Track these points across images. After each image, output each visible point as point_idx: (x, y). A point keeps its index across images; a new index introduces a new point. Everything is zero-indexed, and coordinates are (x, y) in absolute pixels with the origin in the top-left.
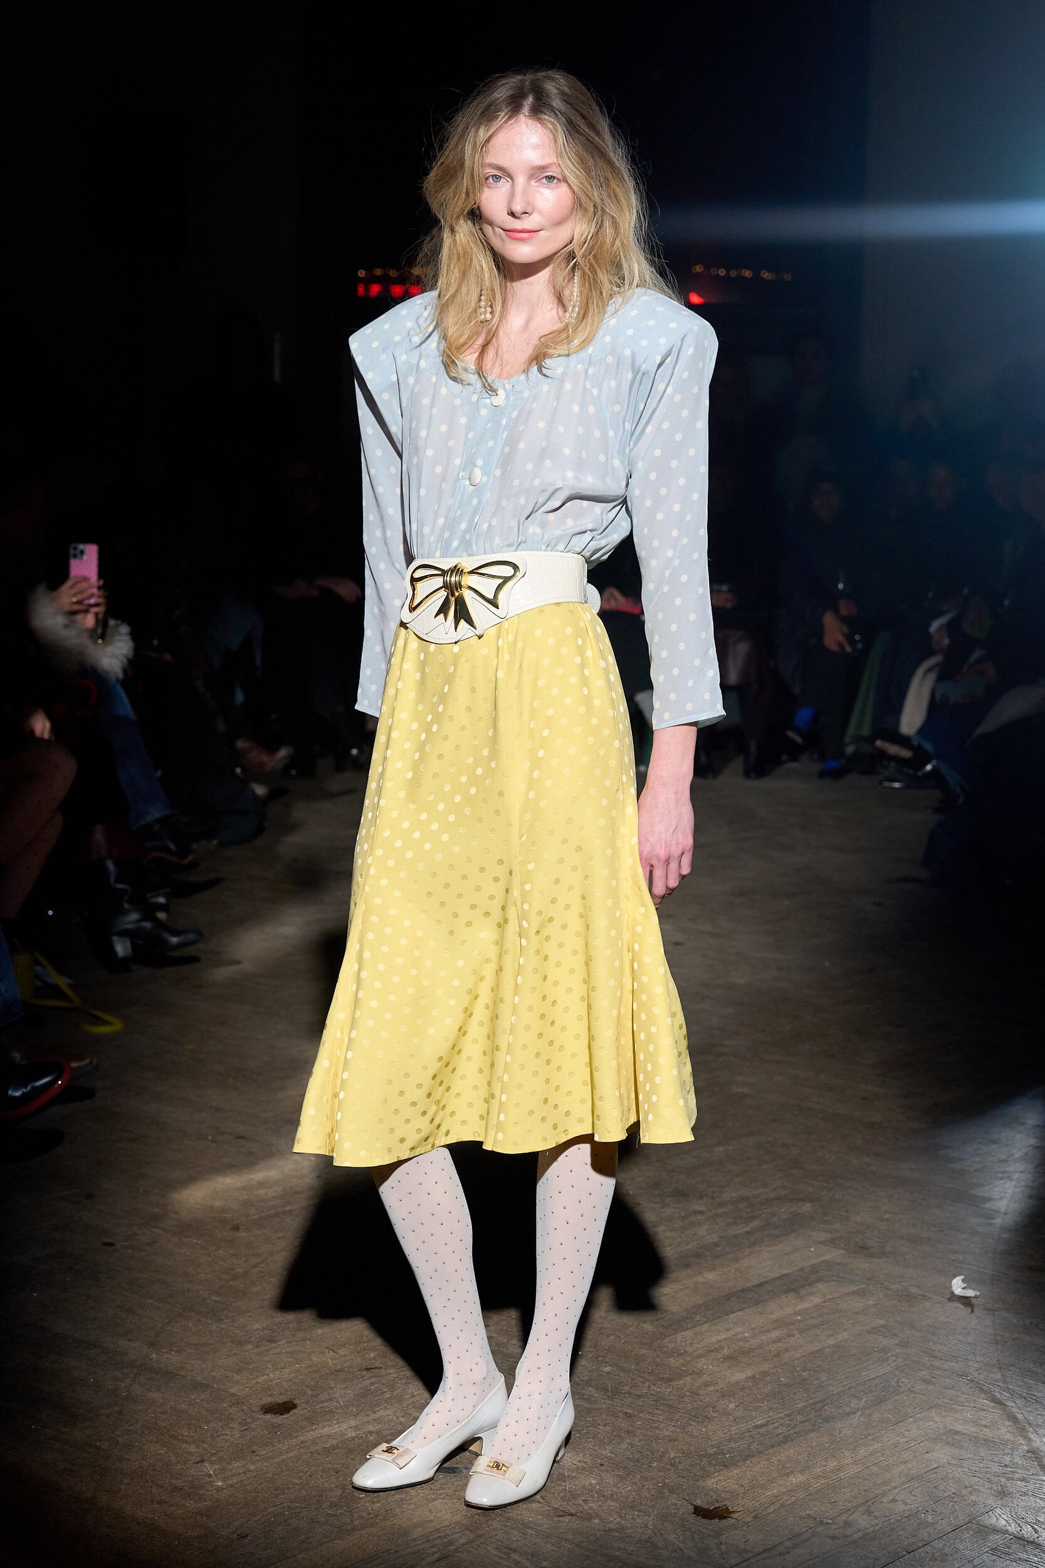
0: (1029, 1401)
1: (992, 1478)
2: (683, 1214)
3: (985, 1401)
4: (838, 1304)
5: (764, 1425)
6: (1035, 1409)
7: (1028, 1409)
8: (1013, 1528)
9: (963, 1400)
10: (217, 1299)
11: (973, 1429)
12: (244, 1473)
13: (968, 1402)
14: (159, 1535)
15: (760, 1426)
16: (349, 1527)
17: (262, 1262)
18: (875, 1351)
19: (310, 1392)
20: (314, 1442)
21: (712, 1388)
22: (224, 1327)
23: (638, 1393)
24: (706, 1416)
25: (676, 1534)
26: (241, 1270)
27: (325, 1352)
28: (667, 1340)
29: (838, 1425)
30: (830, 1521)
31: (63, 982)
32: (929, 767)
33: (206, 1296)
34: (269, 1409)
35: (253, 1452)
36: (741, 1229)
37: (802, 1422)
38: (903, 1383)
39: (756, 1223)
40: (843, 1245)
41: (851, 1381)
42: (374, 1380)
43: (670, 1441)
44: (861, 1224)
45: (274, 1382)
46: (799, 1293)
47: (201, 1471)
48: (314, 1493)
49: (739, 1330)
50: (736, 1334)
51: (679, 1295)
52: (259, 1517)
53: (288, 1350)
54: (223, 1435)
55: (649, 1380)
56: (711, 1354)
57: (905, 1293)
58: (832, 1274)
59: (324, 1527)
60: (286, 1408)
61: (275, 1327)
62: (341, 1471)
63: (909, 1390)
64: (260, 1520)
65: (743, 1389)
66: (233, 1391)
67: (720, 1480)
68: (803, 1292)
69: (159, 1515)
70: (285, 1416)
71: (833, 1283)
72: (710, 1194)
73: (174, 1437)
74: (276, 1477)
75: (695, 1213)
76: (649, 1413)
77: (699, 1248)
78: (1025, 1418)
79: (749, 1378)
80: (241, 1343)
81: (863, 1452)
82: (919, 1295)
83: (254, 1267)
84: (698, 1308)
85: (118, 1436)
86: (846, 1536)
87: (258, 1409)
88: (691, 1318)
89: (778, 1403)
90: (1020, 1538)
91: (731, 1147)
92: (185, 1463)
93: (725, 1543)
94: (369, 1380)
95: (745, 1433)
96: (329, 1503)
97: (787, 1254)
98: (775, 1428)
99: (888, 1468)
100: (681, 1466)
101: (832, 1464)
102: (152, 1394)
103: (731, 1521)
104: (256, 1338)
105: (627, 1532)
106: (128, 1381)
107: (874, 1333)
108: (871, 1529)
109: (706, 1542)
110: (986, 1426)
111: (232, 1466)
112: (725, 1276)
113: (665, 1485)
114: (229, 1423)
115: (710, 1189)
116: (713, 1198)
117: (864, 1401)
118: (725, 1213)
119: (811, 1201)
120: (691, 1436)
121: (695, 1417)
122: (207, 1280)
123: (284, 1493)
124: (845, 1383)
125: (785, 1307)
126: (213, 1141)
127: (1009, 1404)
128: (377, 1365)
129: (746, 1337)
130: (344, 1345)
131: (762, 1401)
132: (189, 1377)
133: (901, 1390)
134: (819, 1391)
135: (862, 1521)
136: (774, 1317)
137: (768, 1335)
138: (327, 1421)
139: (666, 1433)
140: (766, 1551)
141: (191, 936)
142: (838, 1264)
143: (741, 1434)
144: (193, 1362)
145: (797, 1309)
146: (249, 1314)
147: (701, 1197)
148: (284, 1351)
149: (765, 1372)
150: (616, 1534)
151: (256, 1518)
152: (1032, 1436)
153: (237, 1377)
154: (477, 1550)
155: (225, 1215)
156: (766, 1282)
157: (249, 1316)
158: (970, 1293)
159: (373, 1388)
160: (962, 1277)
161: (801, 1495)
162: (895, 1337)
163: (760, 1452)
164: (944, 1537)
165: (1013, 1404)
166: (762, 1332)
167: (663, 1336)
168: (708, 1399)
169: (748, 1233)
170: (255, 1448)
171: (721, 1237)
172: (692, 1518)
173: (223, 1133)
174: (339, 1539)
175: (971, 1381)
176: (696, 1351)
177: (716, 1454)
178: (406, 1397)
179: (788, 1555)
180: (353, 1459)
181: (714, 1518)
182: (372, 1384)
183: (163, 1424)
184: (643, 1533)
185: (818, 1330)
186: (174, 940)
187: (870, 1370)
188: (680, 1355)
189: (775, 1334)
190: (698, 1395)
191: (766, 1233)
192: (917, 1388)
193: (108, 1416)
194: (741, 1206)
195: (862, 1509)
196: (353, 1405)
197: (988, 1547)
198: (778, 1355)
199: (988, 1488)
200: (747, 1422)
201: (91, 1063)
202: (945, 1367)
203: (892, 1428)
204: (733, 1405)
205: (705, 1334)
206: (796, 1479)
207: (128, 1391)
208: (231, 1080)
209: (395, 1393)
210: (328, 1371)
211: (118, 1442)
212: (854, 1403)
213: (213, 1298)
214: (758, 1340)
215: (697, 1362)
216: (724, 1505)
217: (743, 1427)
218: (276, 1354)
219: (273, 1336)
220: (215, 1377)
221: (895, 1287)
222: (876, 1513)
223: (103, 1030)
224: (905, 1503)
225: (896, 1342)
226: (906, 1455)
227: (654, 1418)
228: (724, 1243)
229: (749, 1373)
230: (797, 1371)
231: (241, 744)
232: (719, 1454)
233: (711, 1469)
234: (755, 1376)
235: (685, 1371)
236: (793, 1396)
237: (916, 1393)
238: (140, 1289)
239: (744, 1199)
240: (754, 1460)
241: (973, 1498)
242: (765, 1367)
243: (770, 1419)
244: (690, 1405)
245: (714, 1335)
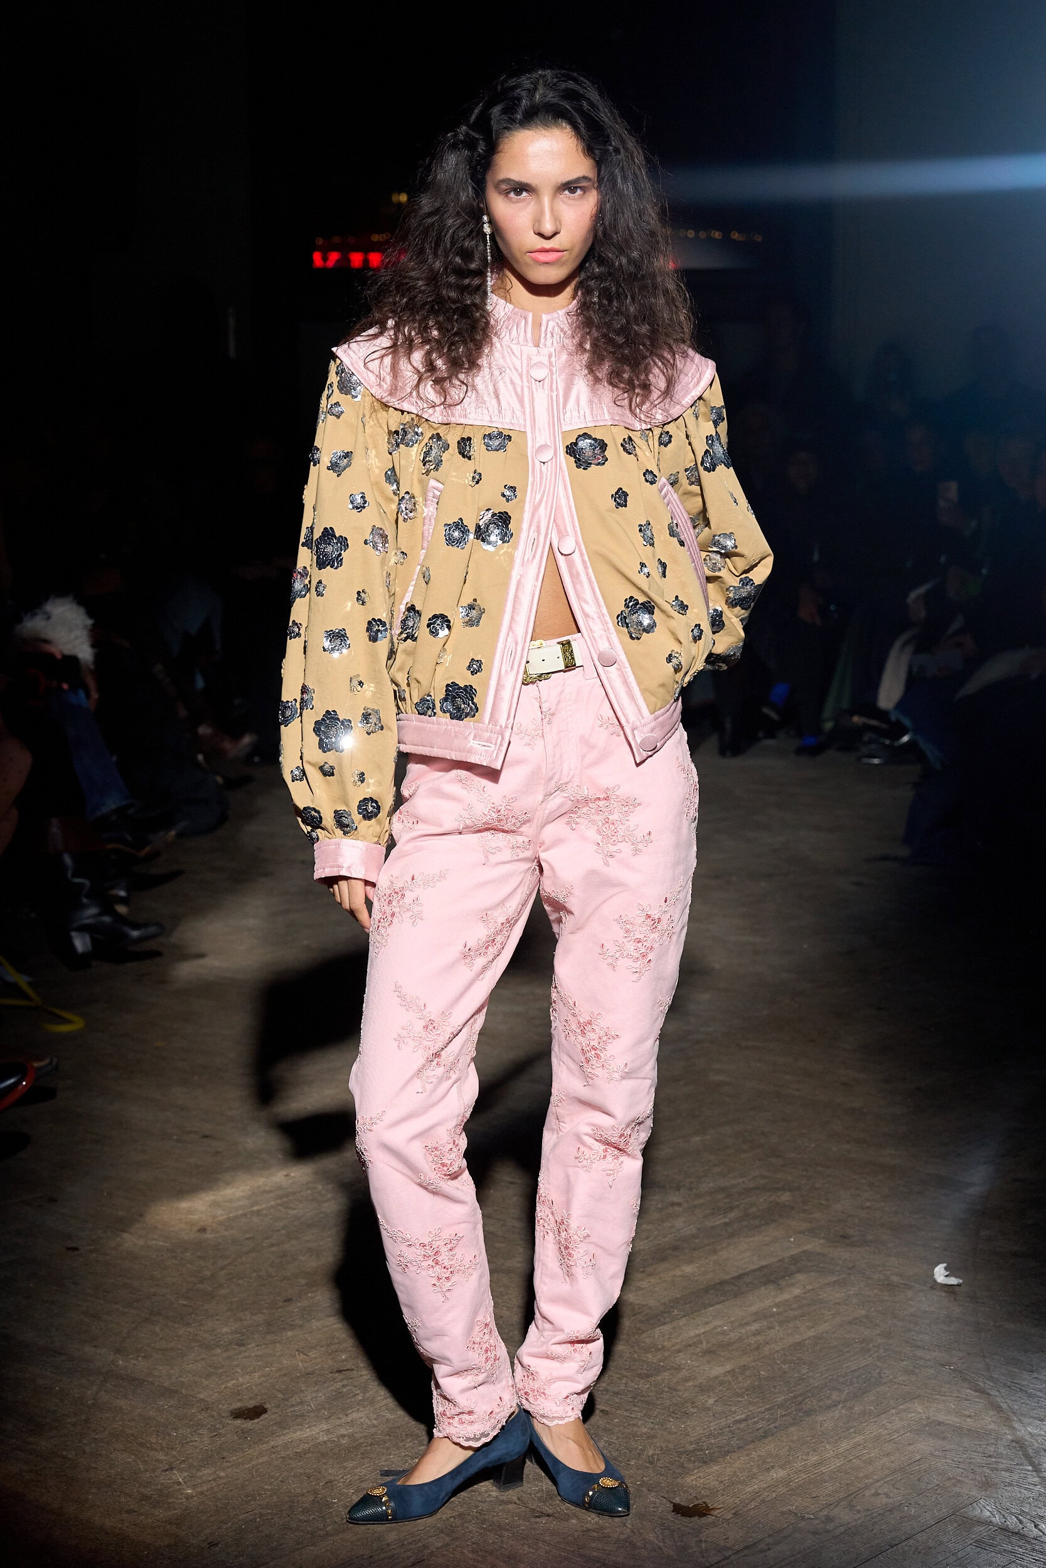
0: (1014, 1390)
1: (977, 1469)
2: (660, 1206)
3: (969, 1391)
4: (818, 1295)
5: (745, 1420)
6: (1020, 1397)
7: (1012, 1398)
8: (997, 1519)
9: (946, 1390)
10: (185, 1303)
11: (958, 1420)
12: (214, 1480)
13: (951, 1392)
14: (128, 1544)
15: (740, 1421)
16: (322, 1533)
17: (229, 1264)
18: (856, 1342)
19: (280, 1396)
20: (286, 1446)
21: (690, 1384)
22: (192, 1331)
23: (616, 1390)
24: (685, 1412)
25: (655, 1533)
26: (208, 1273)
27: (295, 1355)
28: (644, 1335)
29: (820, 1418)
30: (812, 1517)
31: (22, 980)
32: (905, 739)
33: (173, 1300)
34: (239, 1414)
35: (223, 1458)
36: (720, 1221)
37: (783, 1416)
38: (884, 1374)
39: (733, 1215)
40: (823, 1234)
41: (833, 1373)
42: (345, 1382)
43: (648, 1438)
44: (842, 1212)
45: (244, 1386)
46: (778, 1285)
47: (169, 1479)
48: (287, 1499)
49: (718, 1323)
50: (715, 1328)
51: (657, 1289)
52: (229, 1524)
53: (257, 1353)
54: (192, 1441)
55: (626, 1377)
56: (690, 1348)
57: (886, 1282)
58: (812, 1264)
59: (297, 1533)
60: (256, 1412)
61: (244, 1330)
62: (313, 1475)
63: (891, 1381)
64: (231, 1527)
65: (721, 1383)
66: (201, 1396)
67: (700, 1477)
68: (783, 1283)
69: (128, 1525)
70: (256, 1421)
71: (813, 1273)
72: (688, 1185)
73: (142, 1445)
74: (247, 1483)
75: (673, 1204)
76: (626, 1410)
77: (678, 1240)
78: (1009, 1407)
79: (729, 1372)
80: (208, 1347)
81: (844, 1445)
82: (901, 1284)
83: (222, 1268)
84: (676, 1301)
85: (85, 1444)
86: (828, 1531)
87: (228, 1414)
88: (669, 1312)
89: (758, 1397)
90: (1004, 1529)
91: (708, 1137)
92: (154, 1471)
93: (705, 1541)
94: (341, 1382)
95: (726, 1428)
96: (301, 1509)
97: (767, 1245)
98: (755, 1423)
99: (870, 1462)
100: (660, 1464)
101: (814, 1458)
102: (118, 1401)
103: (710, 1519)
104: (225, 1342)
105: (606, 1531)
106: (94, 1388)
107: (856, 1324)
108: (854, 1523)
109: (685, 1540)
110: (969, 1416)
111: (201, 1473)
112: (703, 1269)
113: (643, 1483)
114: (198, 1430)
115: (687, 1180)
116: (690, 1189)
117: (845, 1392)
118: (703, 1204)
119: (790, 1190)
120: (670, 1433)
121: (673, 1413)
122: (174, 1284)
123: (255, 1500)
124: (826, 1375)
125: (765, 1299)
126: (177, 1141)
127: (993, 1393)
128: (349, 1367)
129: (725, 1331)
130: (315, 1347)
131: (741, 1395)
132: (157, 1383)
133: (884, 1381)
134: (800, 1385)
135: (844, 1516)
136: (754, 1309)
137: (748, 1328)
138: (298, 1425)
139: (645, 1430)
140: (746, 1548)
141: (152, 930)
142: (818, 1254)
143: (721, 1430)
144: (161, 1368)
145: (778, 1300)
146: (217, 1317)
147: (678, 1188)
148: (253, 1355)
149: (744, 1366)
150: (595, 1534)
151: (226, 1526)
152: (1017, 1425)
153: (205, 1383)
154: (453, 1554)
155: (191, 1216)
156: (746, 1274)
157: (218, 1320)
158: (953, 1281)
159: (345, 1390)
160: (945, 1265)
161: (782, 1490)
162: (877, 1327)
163: (739, 1448)
164: (928, 1530)
165: (997, 1394)
166: (741, 1325)
167: (640, 1331)
168: (686, 1395)
169: (726, 1224)
170: (225, 1454)
171: (699, 1229)
172: (671, 1516)
173: (190, 1132)
174: (312, 1545)
175: (954, 1370)
176: (673, 1346)
177: (694, 1450)
178: (379, 1398)
179: (770, 1551)
180: (325, 1463)
181: (694, 1516)
182: (344, 1386)
183: (129, 1431)
184: (621, 1533)
185: (798, 1322)
186: (135, 934)
187: (851, 1361)
188: (659, 1350)
189: (755, 1327)
190: (675, 1390)
191: (744, 1223)
192: (900, 1378)
193: (73, 1425)
194: (721, 1196)
195: (843, 1503)
196: (325, 1409)
197: (972, 1539)
198: (757, 1348)
199: (971, 1480)
200: (726, 1417)
201: (51, 1062)
202: (928, 1357)
203: (873, 1420)
204: (712, 1400)
205: (683, 1327)
206: (778, 1474)
207: (94, 1399)
208: (196, 1078)
209: (367, 1395)
210: (298, 1374)
211: (84, 1452)
212: (835, 1396)
213: (181, 1302)
214: (737, 1334)
215: (675, 1357)
216: (704, 1503)
217: (723, 1422)
218: (246, 1357)
219: (242, 1340)
220: (183, 1383)
221: (876, 1276)
222: (858, 1508)
223: (64, 1028)
224: (888, 1496)
225: (878, 1332)
226: (888, 1447)
227: (632, 1415)
228: (702, 1235)
229: (729, 1367)
230: (776, 1363)
231: (204, 730)
232: (698, 1450)
233: (691, 1466)
234: (734, 1370)
235: (663, 1366)
236: (773, 1389)
237: (899, 1384)
238: (105, 1294)
239: (723, 1189)
240: (735, 1456)
241: (957, 1489)
242: (745, 1360)
243: (750, 1413)
244: (668, 1401)
245: (692, 1329)
